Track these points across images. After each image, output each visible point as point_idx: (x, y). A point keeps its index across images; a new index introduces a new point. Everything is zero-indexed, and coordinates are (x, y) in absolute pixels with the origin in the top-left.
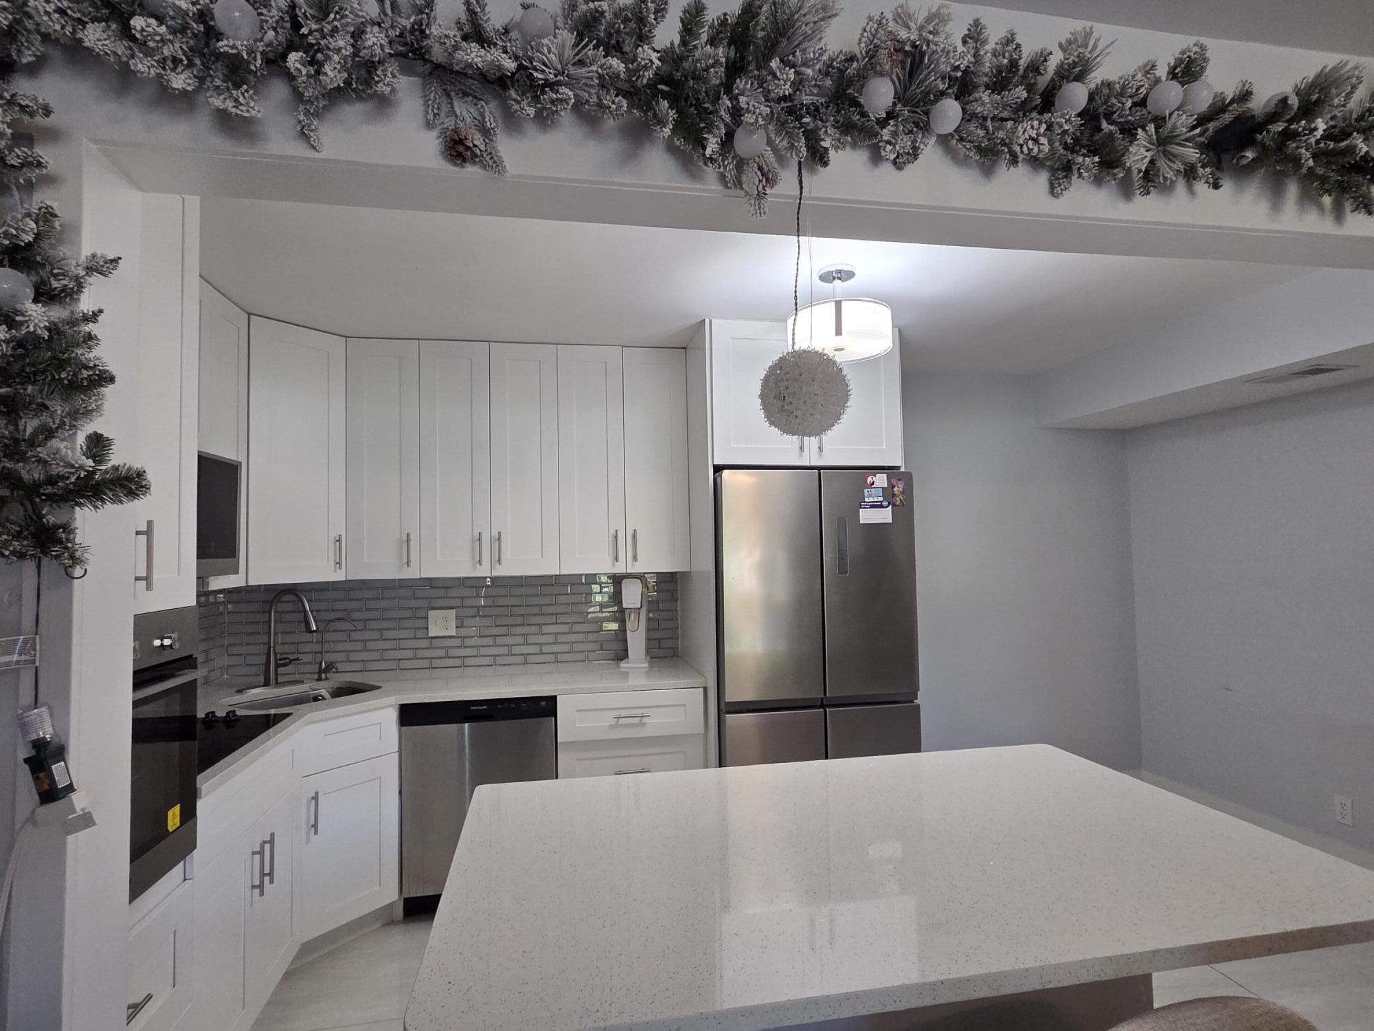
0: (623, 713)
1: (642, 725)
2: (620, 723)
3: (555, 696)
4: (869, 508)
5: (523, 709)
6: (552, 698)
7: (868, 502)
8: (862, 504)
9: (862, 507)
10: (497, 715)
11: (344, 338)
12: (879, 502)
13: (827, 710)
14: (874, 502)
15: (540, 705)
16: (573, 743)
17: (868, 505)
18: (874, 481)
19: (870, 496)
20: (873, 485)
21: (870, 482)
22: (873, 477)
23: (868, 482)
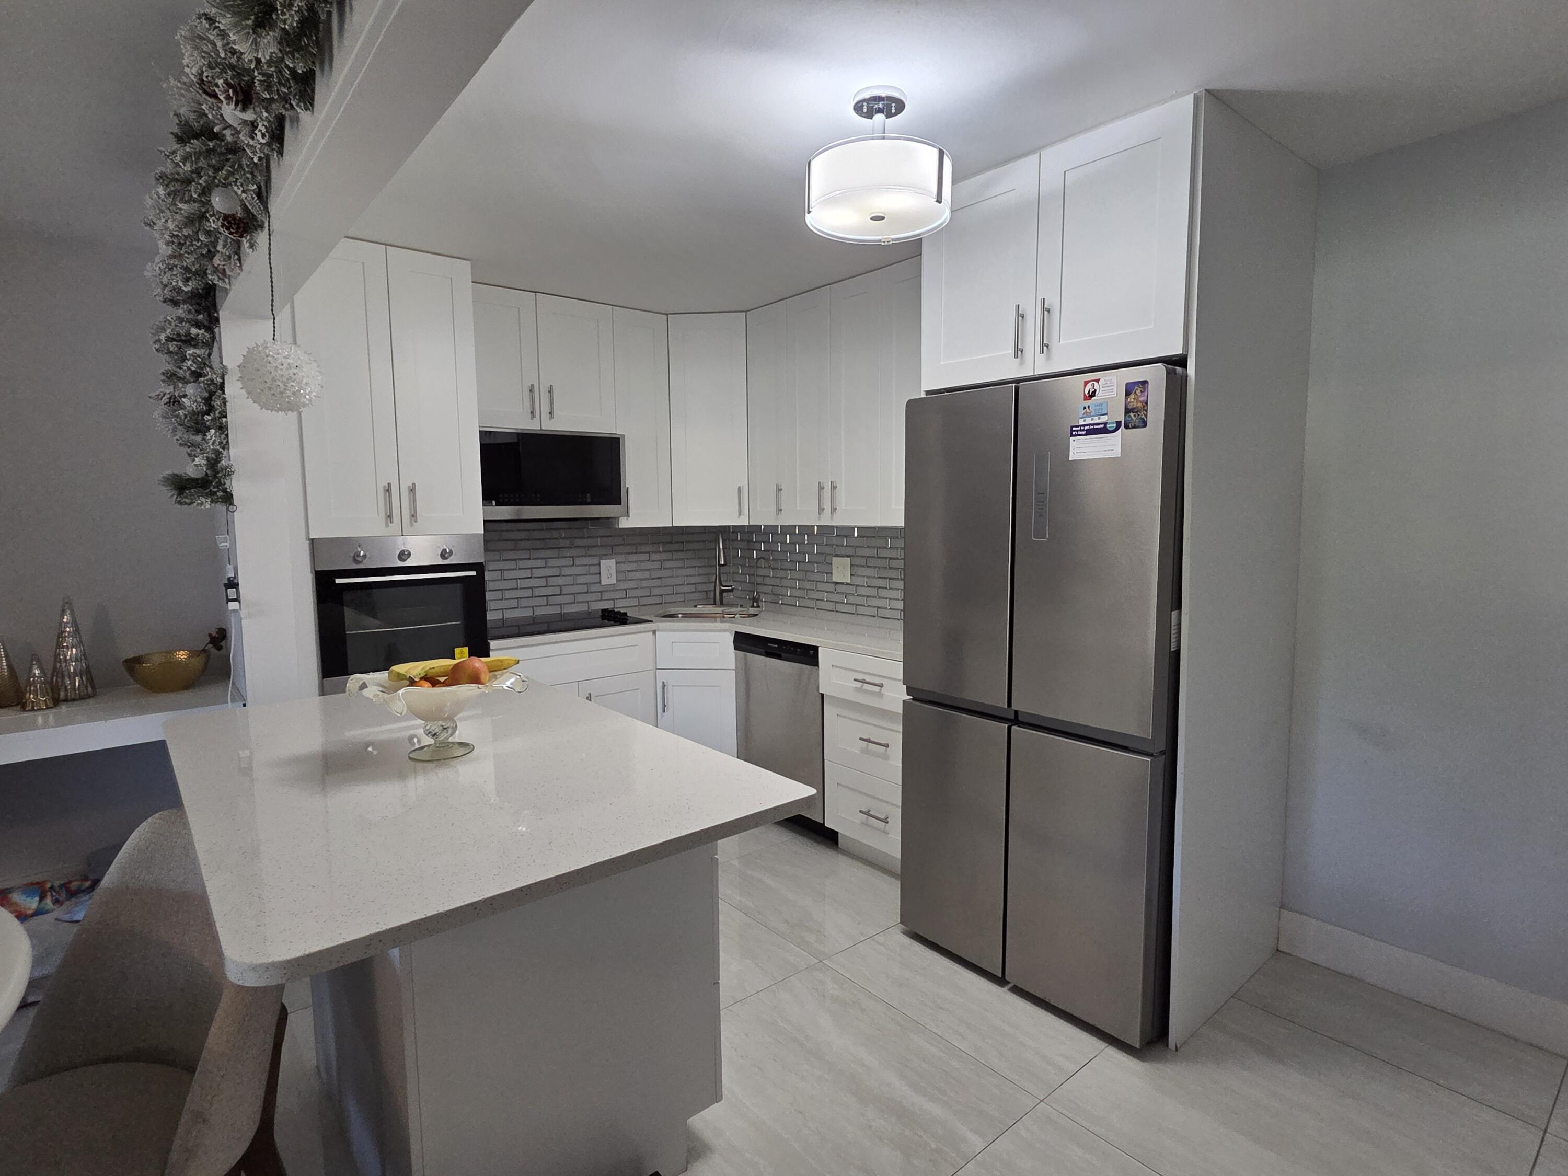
0: (868, 679)
1: (880, 695)
2: (864, 688)
3: (818, 647)
4: (1085, 435)
5: (798, 653)
6: (816, 649)
7: (1084, 426)
8: (1074, 429)
9: (1074, 433)
10: (783, 655)
11: (744, 313)
12: (1102, 424)
13: (1013, 727)
14: (1093, 425)
15: (809, 653)
16: (831, 697)
17: (1083, 430)
18: (1095, 390)
19: (1087, 415)
20: (1094, 396)
21: (1089, 391)
22: (1094, 384)
23: (1086, 392)
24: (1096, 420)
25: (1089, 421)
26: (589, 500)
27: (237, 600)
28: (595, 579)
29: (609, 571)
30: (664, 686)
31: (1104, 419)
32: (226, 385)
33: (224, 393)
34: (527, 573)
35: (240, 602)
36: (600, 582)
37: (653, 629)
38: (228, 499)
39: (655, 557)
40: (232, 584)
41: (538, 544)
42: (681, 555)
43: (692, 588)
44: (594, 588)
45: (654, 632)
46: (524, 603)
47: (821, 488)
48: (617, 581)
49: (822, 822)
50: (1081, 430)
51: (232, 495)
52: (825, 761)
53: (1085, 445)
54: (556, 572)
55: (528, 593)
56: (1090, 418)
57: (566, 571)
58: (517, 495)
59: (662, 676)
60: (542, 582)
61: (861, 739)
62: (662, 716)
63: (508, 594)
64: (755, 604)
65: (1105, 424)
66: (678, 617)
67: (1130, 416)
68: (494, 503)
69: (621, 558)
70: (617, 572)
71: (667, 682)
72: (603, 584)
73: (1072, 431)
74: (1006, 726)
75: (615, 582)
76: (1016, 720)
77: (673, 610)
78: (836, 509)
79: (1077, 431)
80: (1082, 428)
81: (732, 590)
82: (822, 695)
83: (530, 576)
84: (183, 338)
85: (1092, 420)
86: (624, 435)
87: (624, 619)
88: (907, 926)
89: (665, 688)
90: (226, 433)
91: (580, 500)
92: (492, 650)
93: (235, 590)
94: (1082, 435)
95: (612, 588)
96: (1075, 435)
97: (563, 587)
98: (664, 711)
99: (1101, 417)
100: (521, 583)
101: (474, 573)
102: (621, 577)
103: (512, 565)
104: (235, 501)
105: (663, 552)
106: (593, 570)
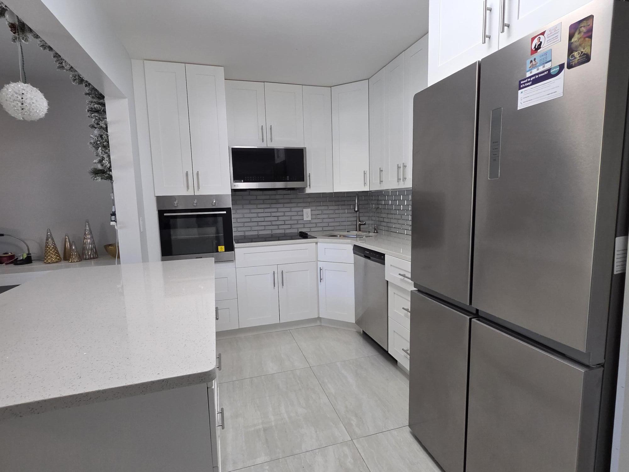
3: (384, 254)
4: (531, 85)
5: (377, 257)
6: (384, 255)
7: (530, 77)
8: (522, 82)
9: (522, 86)
10: (371, 258)
11: (368, 80)
12: (546, 71)
13: (473, 320)
14: (538, 74)
15: (381, 257)
16: (391, 283)
17: (529, 82)
18: (541, 42)
19: (533, 67)
20: (540, 48)
21: (536, 45)
22: (540, 37)
23: (533, 47)
24: (541, 69)
25: (535, 71)
26: (288, 179)
27: (115, 221)
28: (300, 218)
29: (307, 213)
30: (321, 270)
31: (548, 66)
32: (108, 129)
33: (107, 132)
34: (269, 214)
35: (116, 222)
36: (303, 219)
37: (316, 241)
38: (110, 178)
39: (330, 208)
40: (114, 214)
41: (274, 201)
42: (344, 207)
43: (349, 223)
44: (300, 222)
45: (317, 243)
46: (267, 228)
47: (399, 167)
48: (311, 219)
49: (387, 350)
50: (528, 82)
51: (112, 176)
52: (389, 318)
53: (531, 94)
54: (282, 214)
55: (269, 223)
56: (536, 69)
57: (287, 214)
58: (253, 177)
59: (320, 265)
60: (276, 219)
61: (403, 308)
62: (320, 284)
63: (260, 224)
64: (375, 231)
65: (549, 70)
66: (337, 236)
67: (573, 56)
68: (242, 181)
69: (314, 208)
70: (312, 215)
71: (323, 268)
72: (304, 220)
73: (520, 84)
74: (468, 318)
75: (310, 220)
76: (477, 315)
77: (336, 233)
78: (406, 179)
79: (524, 83)
80: (529, 79)
81: (365, 224)
82: (388, 281)
83: (270, 216)
84: (94, 110)
85: (538, 70)
86: (306, 148)
87: (307, 236)
88: (412, 430)
89: (321, 271)
90: (108, 149)
91: (284, 179)
92: (236, 248)
93: (114, 217)
94: (528, 86)
95: (310, 222)
96: (523, 88)
97: (286, 221)
98: (321, 282)
99: (546, 65)
100: (267, 219)
101: (225, 212)
102: (314, 217)
103: (262, 210)
104: (113, 179)
105: (335, 205)
106: (300, 213)
